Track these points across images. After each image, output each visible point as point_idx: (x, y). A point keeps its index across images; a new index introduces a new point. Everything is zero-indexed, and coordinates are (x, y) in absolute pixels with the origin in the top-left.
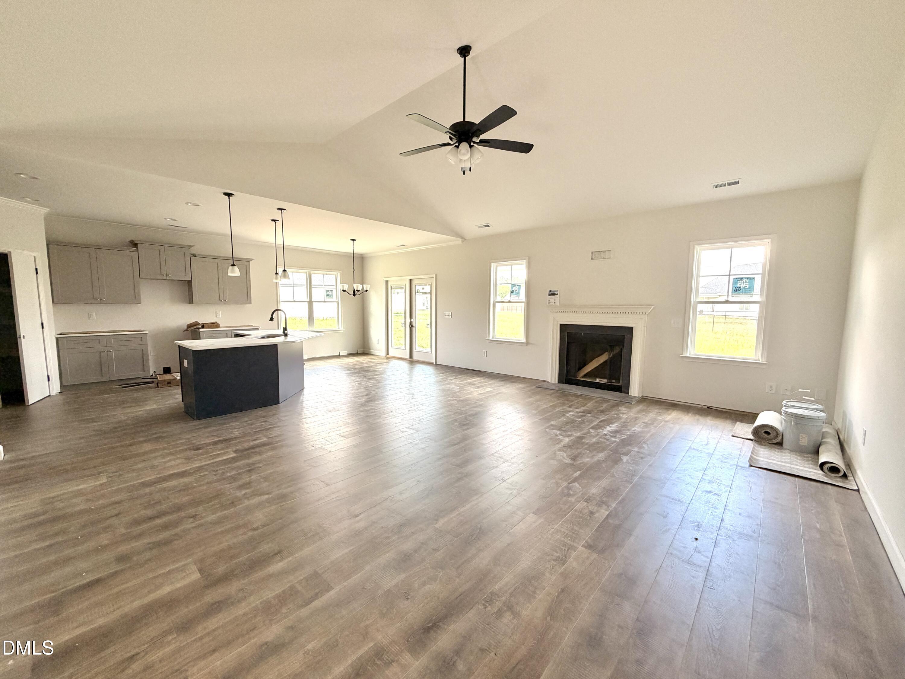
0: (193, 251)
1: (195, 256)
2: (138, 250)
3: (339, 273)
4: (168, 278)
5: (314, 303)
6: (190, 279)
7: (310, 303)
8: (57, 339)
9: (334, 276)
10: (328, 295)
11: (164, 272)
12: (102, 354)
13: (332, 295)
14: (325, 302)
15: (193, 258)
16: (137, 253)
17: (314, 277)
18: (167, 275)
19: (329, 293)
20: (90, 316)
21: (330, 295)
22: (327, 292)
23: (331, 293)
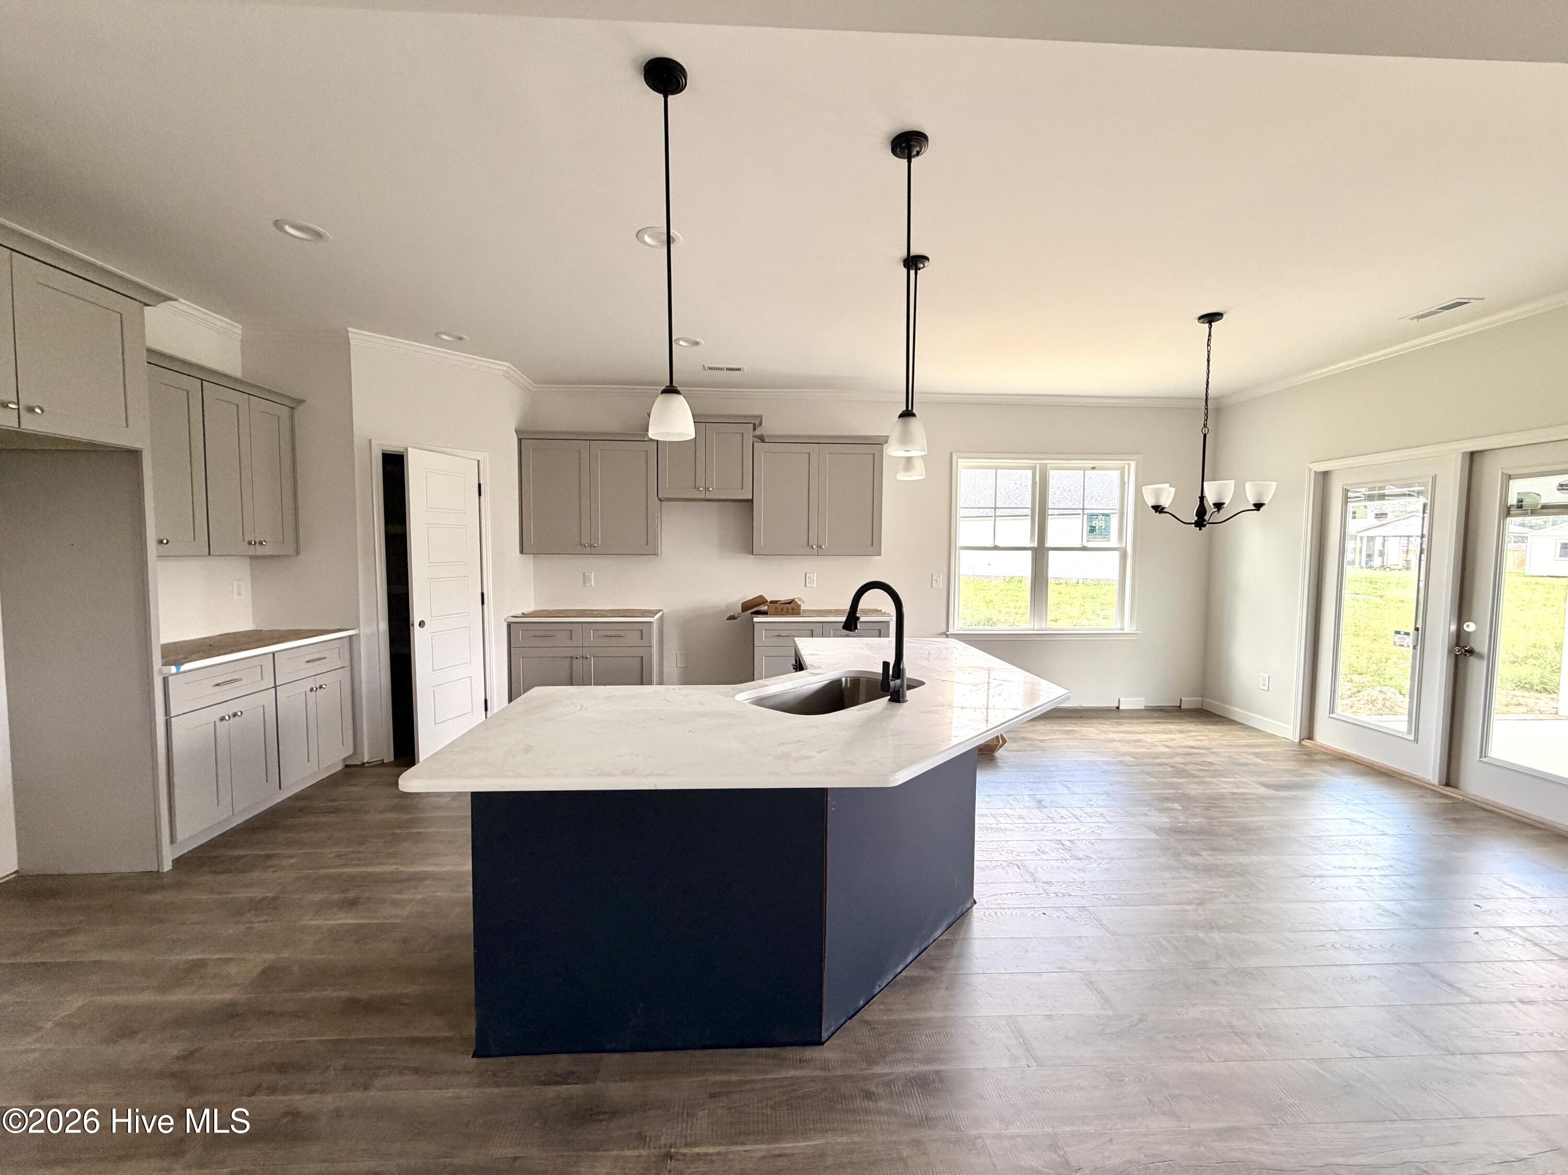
0: (760, 428)
1: (762, 439)
3: (1133, 464)
4: (708, 497)
5: (1051, 552)
6: (751, 498)
7: (1040, 554)
8: (509, 625)
9: (1116, 474)
10: (1092, 530)
11: (700, 482)
12: (575, 661)
13: (1107, 528)
14: (1084, 549)
15: (759, 445)
16: (656, 443)
17: (1056, 479)
18: (707, 489)
19: (1097, 522)
20: (585, 579)
21: (1099, 529)
22: (1091, 522)
23: (1103, 522)
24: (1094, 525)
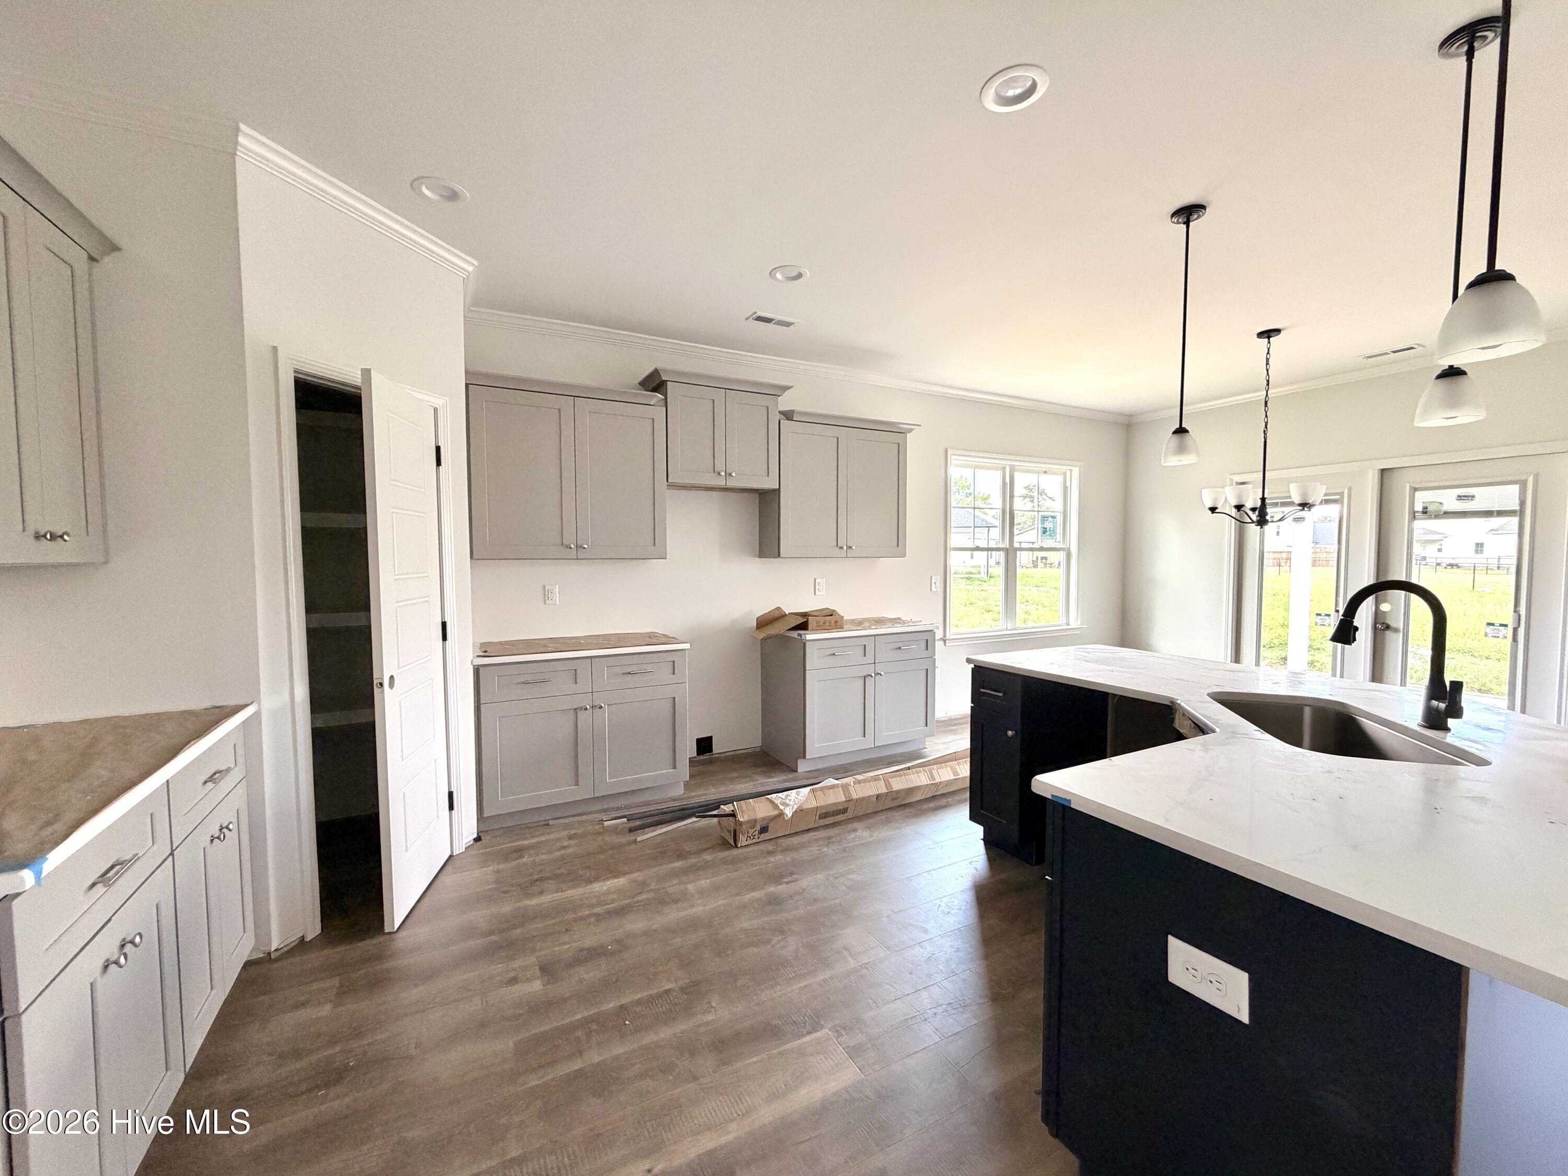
0: (786, 402)
1: (788, 415)
2: (666, 399)
3: (1076, 471)
4: (729, 484)
5: (1017, 553)
6: (777, 488)
7: (1010, 553)
8: (477, 670)
9: (1060, 478)
10: (1045, 530)
11: (720, 466)
12: (581, 714)
13: (1053, 530)
14: (1039, 549)
15: (785, 423)
16: (665, 408)
18: (728, 474)
19: (1047, 524)
20: (546, 594)
21: (1050, 530)
22: (1044, 523)
23: (1052, 524)
24: (1045, 526)
